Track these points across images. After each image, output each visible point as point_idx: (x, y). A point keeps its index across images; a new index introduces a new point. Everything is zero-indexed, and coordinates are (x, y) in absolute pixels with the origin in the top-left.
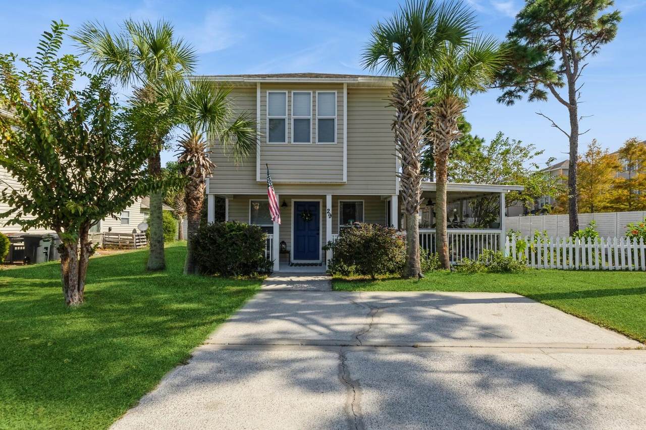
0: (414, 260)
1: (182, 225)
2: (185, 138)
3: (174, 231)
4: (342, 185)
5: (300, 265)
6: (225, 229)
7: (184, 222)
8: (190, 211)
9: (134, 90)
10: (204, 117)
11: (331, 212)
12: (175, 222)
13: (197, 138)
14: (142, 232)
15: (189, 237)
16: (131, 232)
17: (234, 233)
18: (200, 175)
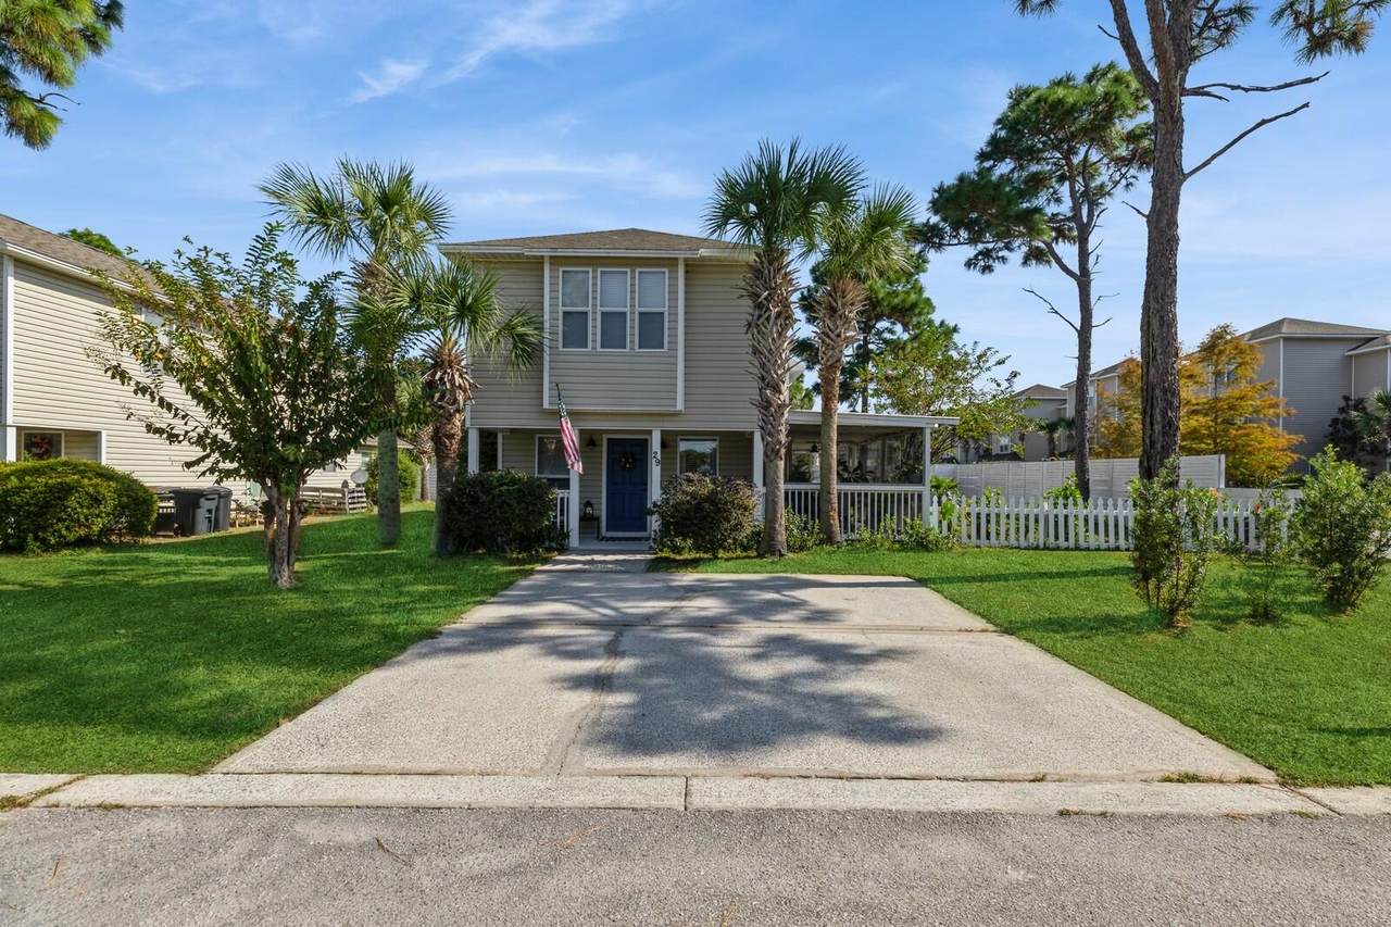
0: (775, 529)
1: (427, 474)
2: (433, 345)
3: (413, 485)
4: (676, 414)
5: (613, 539)
6: (492, 481)
7: (430, 468)
8: (440, 452)
9: (353, 265)
10: (460, 316)
11: (659, 456)
12: (416, 468)
13: (451, 345)
14: (358, 485)
15: (439, 495)
16: (339, 486)
17: (505, 487)
18: (455, 401)
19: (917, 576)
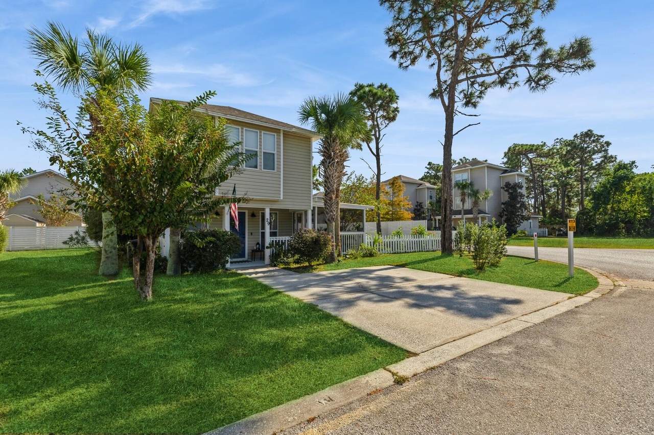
4: (280, 201)
11: (269, 221)
19: (395, 264)
